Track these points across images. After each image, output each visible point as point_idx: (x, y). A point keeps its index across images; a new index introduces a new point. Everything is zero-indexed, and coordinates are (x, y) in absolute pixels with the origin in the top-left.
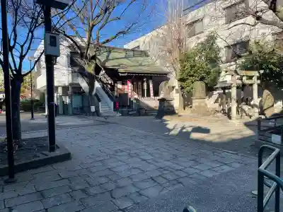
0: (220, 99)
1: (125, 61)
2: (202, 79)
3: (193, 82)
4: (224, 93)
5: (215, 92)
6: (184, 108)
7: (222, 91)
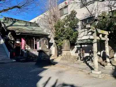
0: (79, 51)
1: (24, 28)
2: (68, 38)
3: (62, 40)
4: (81, 47)
5: (76, 47)
6: (58, 56)
7: (80, 46)
